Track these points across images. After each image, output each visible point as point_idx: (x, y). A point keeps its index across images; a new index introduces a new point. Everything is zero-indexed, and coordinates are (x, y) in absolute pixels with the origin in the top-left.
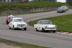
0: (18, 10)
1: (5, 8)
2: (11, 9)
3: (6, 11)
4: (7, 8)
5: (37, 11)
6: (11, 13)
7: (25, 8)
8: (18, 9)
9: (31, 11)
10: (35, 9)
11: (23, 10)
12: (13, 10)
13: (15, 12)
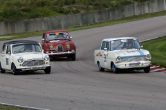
0: (82, 12)
1: (40, 9)
2: (61, 12)
3: (45, 18)
4: (46, 9)
5: (147, 12)
6: (63, 24)
7: (105, 6)
8: (83, 8)
9: (127, 14)
10: (139, 5)
11: (100, 13)
12: (67, 13)
13: (76, 19)
